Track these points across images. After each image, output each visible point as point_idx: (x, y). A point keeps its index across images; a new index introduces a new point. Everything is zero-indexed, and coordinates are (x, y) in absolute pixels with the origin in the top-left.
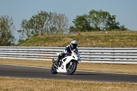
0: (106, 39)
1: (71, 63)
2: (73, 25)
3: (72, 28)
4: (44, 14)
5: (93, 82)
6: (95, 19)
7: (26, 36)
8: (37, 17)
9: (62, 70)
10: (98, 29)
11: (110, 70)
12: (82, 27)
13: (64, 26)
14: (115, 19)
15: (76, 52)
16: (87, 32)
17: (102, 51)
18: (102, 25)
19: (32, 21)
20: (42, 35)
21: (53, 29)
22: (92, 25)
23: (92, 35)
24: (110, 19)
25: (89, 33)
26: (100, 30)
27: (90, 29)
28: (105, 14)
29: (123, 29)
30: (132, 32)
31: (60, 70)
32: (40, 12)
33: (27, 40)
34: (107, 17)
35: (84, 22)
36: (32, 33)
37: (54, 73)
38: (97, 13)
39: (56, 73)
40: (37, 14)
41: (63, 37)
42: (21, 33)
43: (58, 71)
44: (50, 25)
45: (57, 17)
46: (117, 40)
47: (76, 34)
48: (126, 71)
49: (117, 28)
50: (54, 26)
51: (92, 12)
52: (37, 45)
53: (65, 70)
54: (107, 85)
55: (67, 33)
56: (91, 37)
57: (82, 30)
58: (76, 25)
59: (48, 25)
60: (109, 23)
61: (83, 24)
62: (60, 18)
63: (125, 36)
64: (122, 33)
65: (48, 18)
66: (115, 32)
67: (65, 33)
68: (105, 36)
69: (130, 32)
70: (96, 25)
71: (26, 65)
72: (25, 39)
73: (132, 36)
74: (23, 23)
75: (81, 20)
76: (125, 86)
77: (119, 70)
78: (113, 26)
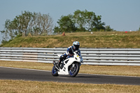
0: (91, 40)
1: (74, 65)
2: (58, 25)
3: (56, 28)
4: (28, 15)
5: (78, 84)
6: (80, 19)
7: (10, 37)
8: (21, 17)
9: (64, 72)
10: (83, 30)
11: (96, 72)
12: (66, 28)
13: (48, 27)
14: (100, 19)
15: (79, 54)
16: (72, 33)
17: (88, 52)
18: (87, 26)
19: (15, 21)
20: (26, 35)
21: (37, 30)
22: (77, 25)
23: (77, 35)
24: (96, 19)
25: (74, 33)
26: (85, 30)
27: (75, 30)
28: (90, 14)
29: (109, 30)
30: (118, 32)
31: (61, 72)
32: (24, 13)
33: (11, 40)
34: (93, 17)
35: (69, 23)
36: (16, 33)
37: (54, 76)
38: (82, 13)
39: (57, 75)
40: (21, 14)
41: (47, 38)
42: (4, 34)
43: (59, 73)
44: (34, 26)
45: (41, 17)
46: (103, 41)
47: (60, 35)
48: (111, 73)
49: (103, 28)
50: (38, 26)
51: (77, 13)
52: (21, 46)
53: (67, 73)
54: (92, 87)
55: (52, 34)
56: (77, 37)
57: (67, 31)
58: (61, 25)
59: (32, 25)
60: (94, 24)
61: (67, 25)
62: (44, 18)
63: (111, 36)
64: (108, 34)
65: (32, 18)
66: (100, 33)
67: (49, 33)
68: (90, 37)
69: (116, 32)
70: (81, 25)
71: (10, 66)
72: (8, 40)
73: (118, 37)
74: (6, 24)
75: (65, 20)
76: (110, 88)
77: (105, 72)
78: (99, 27)
